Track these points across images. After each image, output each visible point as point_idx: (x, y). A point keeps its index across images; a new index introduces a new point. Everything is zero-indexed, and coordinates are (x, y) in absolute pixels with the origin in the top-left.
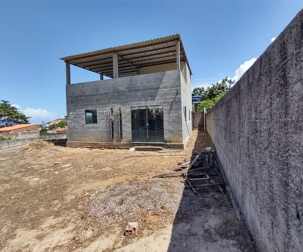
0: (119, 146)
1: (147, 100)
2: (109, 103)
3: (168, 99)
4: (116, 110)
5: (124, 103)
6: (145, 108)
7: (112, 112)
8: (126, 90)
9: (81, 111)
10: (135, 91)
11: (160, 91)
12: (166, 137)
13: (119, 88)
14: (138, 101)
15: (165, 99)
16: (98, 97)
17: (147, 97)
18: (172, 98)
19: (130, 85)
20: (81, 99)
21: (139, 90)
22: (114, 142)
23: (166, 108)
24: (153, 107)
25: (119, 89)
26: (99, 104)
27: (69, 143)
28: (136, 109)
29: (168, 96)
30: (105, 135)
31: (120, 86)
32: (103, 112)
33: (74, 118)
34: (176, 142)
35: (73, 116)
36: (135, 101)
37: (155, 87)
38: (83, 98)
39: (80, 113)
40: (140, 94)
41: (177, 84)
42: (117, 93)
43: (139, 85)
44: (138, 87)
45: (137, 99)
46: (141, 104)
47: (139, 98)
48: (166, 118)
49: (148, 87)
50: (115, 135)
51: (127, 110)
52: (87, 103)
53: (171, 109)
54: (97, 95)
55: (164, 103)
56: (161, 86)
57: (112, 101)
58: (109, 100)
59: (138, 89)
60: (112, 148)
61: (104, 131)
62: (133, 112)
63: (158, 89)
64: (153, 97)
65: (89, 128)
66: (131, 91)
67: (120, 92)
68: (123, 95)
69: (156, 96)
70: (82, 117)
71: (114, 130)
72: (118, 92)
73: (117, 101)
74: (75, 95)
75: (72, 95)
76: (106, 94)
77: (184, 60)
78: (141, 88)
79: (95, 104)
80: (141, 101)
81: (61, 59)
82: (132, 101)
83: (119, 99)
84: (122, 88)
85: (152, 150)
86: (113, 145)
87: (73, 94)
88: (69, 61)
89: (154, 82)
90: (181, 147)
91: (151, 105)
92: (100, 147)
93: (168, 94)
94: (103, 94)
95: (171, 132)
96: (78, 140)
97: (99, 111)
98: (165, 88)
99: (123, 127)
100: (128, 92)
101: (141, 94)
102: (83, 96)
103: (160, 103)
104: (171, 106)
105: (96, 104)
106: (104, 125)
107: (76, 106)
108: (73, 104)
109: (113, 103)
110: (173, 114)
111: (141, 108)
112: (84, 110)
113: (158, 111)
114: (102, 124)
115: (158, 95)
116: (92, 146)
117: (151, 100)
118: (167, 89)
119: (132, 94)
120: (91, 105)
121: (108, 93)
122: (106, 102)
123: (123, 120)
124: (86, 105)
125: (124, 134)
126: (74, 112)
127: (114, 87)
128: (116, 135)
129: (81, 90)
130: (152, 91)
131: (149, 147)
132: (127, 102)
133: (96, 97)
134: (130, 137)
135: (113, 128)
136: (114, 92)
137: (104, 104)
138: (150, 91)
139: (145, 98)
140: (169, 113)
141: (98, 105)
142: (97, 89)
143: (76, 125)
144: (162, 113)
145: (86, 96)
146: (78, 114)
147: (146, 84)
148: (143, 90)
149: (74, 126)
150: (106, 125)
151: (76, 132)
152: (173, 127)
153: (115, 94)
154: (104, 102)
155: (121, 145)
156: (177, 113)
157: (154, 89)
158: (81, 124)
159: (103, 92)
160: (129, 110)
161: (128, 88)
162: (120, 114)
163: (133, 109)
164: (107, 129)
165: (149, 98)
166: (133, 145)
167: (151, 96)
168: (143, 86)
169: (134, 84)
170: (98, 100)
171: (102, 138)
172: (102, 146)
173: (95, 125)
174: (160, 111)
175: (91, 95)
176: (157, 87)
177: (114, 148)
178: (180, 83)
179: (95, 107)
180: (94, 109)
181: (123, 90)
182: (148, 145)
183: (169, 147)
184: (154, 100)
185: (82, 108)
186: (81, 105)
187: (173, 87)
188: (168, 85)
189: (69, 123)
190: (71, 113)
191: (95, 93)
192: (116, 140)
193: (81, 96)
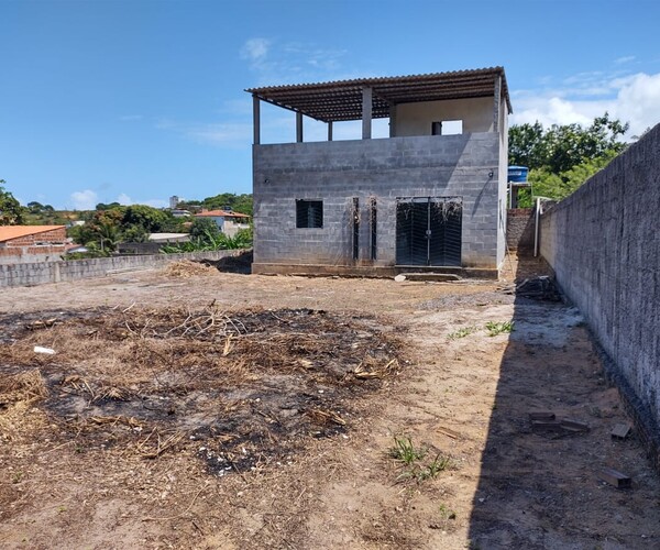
0: (369, 272)
1: (432, 186)
2: (352, 188)
3: (474, 185)
4: (365, 203)
5: (382, 190)
6: (426, 200)
7: (357, 206)
8: (389, 164)
9: (287, 202)
10: (406, 166)
11: (457, 171)
12: (465, 256)
13: (374, 158)
14: (413, 186)
15: (466, 185)
16: (327, 174)
17: (432, 180)
18: (480, 185)
19: (396, 154)
20: (289, 177)
21: (414, 166)
22: (359, 265)
23: (467, 204)
24: (442, 200)
25: (374, 162)
26: (328, 189)
27: (259, 267)
28: (407, 201)
29: (474, 179)
30: (340, 252)
31: (375, 155)
32: (336, 206)
33: (270, 214)
34: (485, 265)
35: (267, 211)
36: (406, 187)
37: (448, 161)
38: (291, 174)
39: (285, 205)
40: (417, 173)
41: (493, 159)
42: (369, 168)
43: (415, 155)
44: (413, 159)
45: (411, 183)
46: (420, 194)
47: (415, 181)
48: (467, 222)
49: (434, 161)
50: (360, 251)
51: (388, 205)
52: (301, 186)
53: (477, 205)
54: (324, 169)
55: (465, 192)
56: (460, 161)
57: (358, 184)
58: (351, 182)
59: (413, 163)
60: (353, 277)
61: (338, 244)
62: (401, 207)
63: (455, 165)
64: (443, 182)
65: (304, 237)
66: (399, 166)
67: (375, 167)
68: (382, 174)
69: (447, 181)
70: (288, 214)
71: (360, 241)
72: (372, 167)
73: (369, 184)
74: (275, 167)
75: (266, 167)
76: (344, 169)
78: (420, 163)
79: (318, 189)
80: (417, 186)
81: (249, 91)
82: (400, 187)
83: (373, 181)
84: (380, 160)
85: (439, 279)
86: (356, 272)
87: (270, 165)
88: (259, 95)
89: (447, 151)
90: (493, 275)
91: (439, 195)
92: (329, 275)
93: (474, 177)
94: (339, 169)
95: (475, 247)
96: (279, 261)
97: (328, 204)
98: (469, 164)
99: (379, 236)
100: (393, 168)
101: (419, 173)
102: (292, 170)
103: (458, 193)
104: (479, 199)
105: (322, 189)
106: (339, 231)
107: (275, 190)
108: (270, 187)
109: (360, 188)
110: (481, 215)
111: (418, 201)
112: (292, 201)
113: (451, 208)
114: (333, 229)
115: (453, 178)
116: (311, 273)
117: (439, 186)
118: (472, 168)
119: (400, 172)
120: (309, 190)
121: (350, 168)
122: (345, 184)
123: (378, 223)
124: (299, 190)
125: (380, 250)
126: (272, 201)
127: (363, 156)
128: (364, 251)
129: (287, 158)
130: (443, 168)
131: (432, 274)
132: (390, 188)
133: (322, 175)
134: (392, 255)
135: (356, 237)
136: (362, 167)
137: (339, 189)
138: (438, 168)
139: (427, 181)
140: (474, 213)
141: (326, 192)
142: (326, 158)
143: (275, 230)
144: (460, 213)
145: (298, 170)
146: (281, 208)
147: (429, 155)
148: (424, 166)
149: (270, 232)
150: (343, 232)
151: (273, 245)
152: (480, 239)
153: (365, 170)
154: (339, 185)
155: (374, 271)
156: (489, 213)
157: (446, 165)
158: (287, 229)
159: (339, 165)
160: (392, 204)
161: (392, 160)
162: (375, 211)
163: (402, 201)
164: (344, 238)
165: (436, 183)
166: (400, 271)
167: (440, 179)
168: (425, 158)
169: (407, 153)
170: (326, 181)
171: (333, 256)
172: (332, 272)
173: (318, 231)
174: (456, 208)
175: (312, 170)
176: (453, 161)
177: (358, 277)
178: (498, 157)
179: (320, 195)
180: (317, 198)
181: (383, 163)
182: (430, 270)
183: (470, 275)
184: (445, 186)
185: (288, 196)
186: (288, 189)
187: (484, 164)
188: (474, 160)
189: (259, 225)
190: (262, 205)
191: (321, 166)
192: (364, 262)
193: (287, 171)
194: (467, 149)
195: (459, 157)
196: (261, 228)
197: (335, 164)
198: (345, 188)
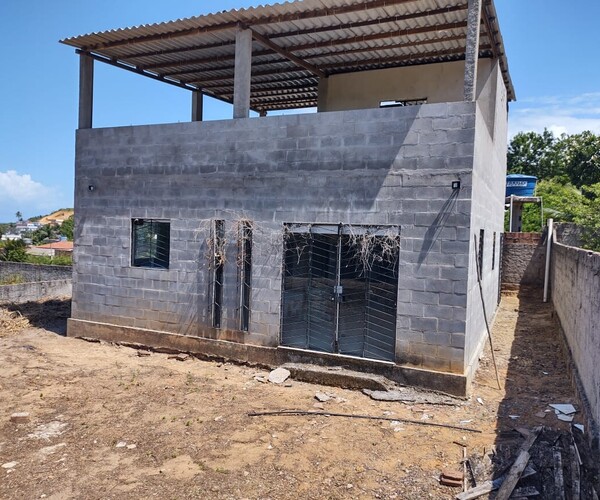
0: (236, 353)
1: (346, 205)
2: (214, 203)
3: (423, 205)
4: (234, 229)
5: (262, 208)
6: (334, 231)
7: (221, 235)
8: (273, 163)
9: (119, 222)
10: (304, 166)
11: (392, 177)
12: (404, 341)
13: (250, 152)
14: (312, 204)
15: (407, 205)
16: (178, 178)
17: (346, 193)
18: (434, 205)
19: (285, 145)
20: (123, 183)
21: (315, 168)
22: (221, 339)
23: (410, 242)
24: (362, 232)
25: (249, 159)
26: (180, 204)
27: (77, 325)
28: (302, 230)
29: (422, 194)
30: (193, 312)
31: (252, 146)
32: (190, 230)
33: (96, 241)
34: (440, 364)
35: (92, 236)
36: (300, 204)
37: (375, 158)
38: (127, 177)
39: (116, 227)
40: (319, 180)
41: (460, 154)
42: (241, 168)
43: (318, 147)
44: (315, 154)
45: (309, 198)
46: (327, 216)
47: (315, 194)
48: (407, 274)
49: (350, 158)
50: (224, 314)
51: (270, 235)
52: (140, 198)
53: (427, 245)
54: (173, 171)
55: (405, 219)
56: (399, 158)
57: (224, 196)
58: (213, 193)
59: (314, 161)
60: (210, 359)
61: (189, 298)
62: (292, 241)
63: (387, 166)
64: (366, 197)
65: (141, 282)
66: (289, 166)
67: (251, 168)
68: (262, 180)
69: (375, 194)
70: (120, 242)
71: (224, 297)
72: (246, 167)
73: (243, 198)
74: (104, 166)
75: (93, 166)
76: (204, 170)
77: (492, 52)
78: (326, 161)
79: (164, 203)
80: (320, 204)
81: (67, 42)
82: (291, 203)
83: (248, 191)
84: (259, 156)
85: (350, 384)
86: (215, 350)
87: (98, 162)
88: (90, 50)
89: (373, 139)
90: (456, 387)
91: (357, 221)
92: (174, 351)
93: (423, 189)
94: (195, 171)
95: (422, 325)
96: (106, 318)
97: (178, 229)
98: (413, 164)
99: (254, 290)
100: (280, 169)
101: (323, 180)
102: (128, 171)
103: (392, 218)
104: (431, 232)
105: (169, 203)
106: (192, 277)
107: (104, 202)
108: (96, 197)
109: (227, 204)
110: (435, 264)
111: (320, 231)
112: (127, 219)
113: (378, 249)
114: (184, 274)
115: (383, 190)
116: (146, 344)
117: (358, 204)
118: (419, 172)
119: (294, 178)
120: (152, 204)
121: (209, 169)
122: (204, 197)
123: (254, 266)
124: (136, 204)
125: (255, 316)
126: (99, 220)
127: (232, 149)
128: (229, 314)
129: (122, 151)
130: (366, 172)
131: (339, 371)
132: (274, 205)
133: (170, 179)
134: (274, 327)
135: (218, 289)
136: (231, 168)
137: (194, 205)
138: (357, 172)
139: (337, 195)
140: (421, 259)
141: (174, 208)
142: (176, 152)
143: (102, 267)
144: (395, 257)
145: (137, 172)
146: (111, 232)
147: (342, 147)
148: (332, 167)
149: (94, 270)
150: (198, 278)
151: (98, 291)
152: (431, 310)
153: (234, 173)
154: (194, 198)
155: (244, 352)
156: (450, 260)
157: (371, 166)
158: (118, 267)
159: (195, 163)
160: (276, 234)
161: (280, 155)
162: (248, 244)
163: (293, 230)
164: (200, 289)
165: (352, 198)
166: (284, 357)
167: (360, 191)
168: (334, 153)
169: (303, 143)
170: (176, 190)
171: (182, 318)
172: (179, 345)
173: (161, 273)
174: (386, 247)
175: (155, 171)
176: (384, 158)
177: (218, 360)
178: (471, 150)
179: (167, 213)
180: (163, 218)
181: (262, 160)
183: (409, 380)
184: (369, 205)
185: (122, 212)
186: (122, 203)
187: (441, 164)
188: (424, 155)
189: (82, 257)
190: (87, 226)
191: (170, 165)
192: (228, 333)
193: (122, 172)
194: (410, 138)
195: (395, 151)
196: (83, 263)
197: (190, 161)
198: (203, 204)
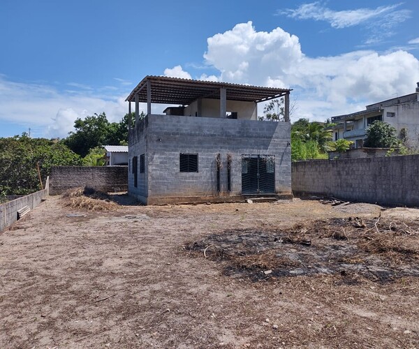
0: (228, 199)
1: (260, 149)
2: (216, 147)
3: (280, 149)
5: (234, 149)
6: (257, 157)
7: (220, 158)
8: (237, 135)
9: (174, 155)
10: (247, 136)
11: (272, 141)
12: (277, 187)
14: (250, 148)
15: (276, 149)
16: (201, 138)
17: (260, 145)
18: (283, 149)
19: (241, 129)
20: (175, 139)
21: (251, 137)
22: (221, 195)
23: (277, 159)
24: (266, 157)
25: (229, 132)
26: (202, 147)
27: (152, 199)
28: (247, 157)
30: (210, 187)
31: (230, 128)
32: (205, 158)
33: (161, 163)
34: (286, 192)
35: (159, 160)
36: (247, 148)
37: (268, 135)
38: (177, 136)
39: (172, 157)
40: (252, 141)
41: (288, 136)
42: (226, 136)
43: (251, 131)
44: (250, 133)
45: (249, 146)
46: (255, 152)
47: (251, 145)
48: (277, 168)
49: (261, 135)
50: (222, 186)
51: (237, 157)
52: (183, 145)
53: (282, 160)
54: (199, 135)
55: (276, 153)
56: (274, 136)
57: (220, 145)
58: (216, 144)
59: (251, 135)
60: (218, 203)
61: (208, 182)
62: (244, 160)
63: (271, 138)
64: (266, 146)
65: (186, 178)
66: (242, 136)
67: (230, 136)
68: (234, 140)
69: (268, 146)
70: (174, 163)
72: (228, 135)
73: (227, 146)
74: (165, 131)
75: (159, 130)
76: (212, 135)
78: (254, 135)
79: (195, 147)
80: (253, 148)
82: (244, 148)
83: (229, 144)
84: (232, 132)
86: (220, 199)
87: (161, 129)
89: (267, 130)
90: (290, 197)
91: (262, 153)
92: (204, 202)
93: (280, 145)
94: (208, 135)
95: (281, 182)
96: (168, 195)
97: (202, 157)
98: (277, 138)
99: (232, 177)
100: (240, 137)
102: (177, 134)
103: (273, 153)
104: (282, 156)
105: (197, 147)
106: (208, 174)
107: (165, 146)
108: (162, 144)
109: (221, 148)
110: (284, 165)
111: (253, 157)
112: (177, 154)
114: (205, 172)
115: (270, 145)
117: (264, 149)
118: (279, 140)
119: (245, 140)
120: (190, 147)
121: (215, 135)
122: (212, 145)
123: (232, 169)
124: (182, 147)
125: (234, 186)
126: (163, 154)
127: (222, 129)
129: (174, 125)
130: (265, 139)
131: (263, 198)
132: (238, 148)
133: (197, 138)
134: (240, 188)
135: (219, 178)
136: (222, 135)
137: (208, 148)
138: (263, 139)
139: (258, 146)
140: (281, 164)
141: (200, 149)
142: (200, 128)
143: (165, 174)
144: (274, 164)
145: (181, 134)
146: (170, 159)
147: (258, 131)
148: (256, 137)
149: (161, 175)
150: (211, 175)
151: (164, 184)
152: (283, 178)
153: (224, 137)
154: (209, 145)
155: (231, 198)
156: (287, 164)
157: (267, 137)
158: (173, 172)
159: (208, 133)
160: (239, 158)
161: (239, 132)
162: (228, 162)
163: (245, 157)
164: (212, 179)
165: (262, 147)
166: (248, 197)
167: (264, 145)
168: (256, 133)
169: (247, 129)
170: (201, 142)
171: (205, 190)
172: (205, 200)
173: (195, 174)
175: (191, 135)
176: (270, 136)
177: (221, 203)
179: (197, 151)
180: (195, 153)
181: (233, 134)
182: (261, 196)
183: (281, 198)
184: (267, 149)
185: (176, 151)
186: (175, 146)
187: (284, 138)
188: (280, 135)
189: (153, 170)
190: (156, 156)
191: (197, 132)
192: (224, 193)
193: (174, 134)
194: (277, 130)
195: (273, 133)
196: (154, 172)
197: (206, 132)
198: (212, 148)
